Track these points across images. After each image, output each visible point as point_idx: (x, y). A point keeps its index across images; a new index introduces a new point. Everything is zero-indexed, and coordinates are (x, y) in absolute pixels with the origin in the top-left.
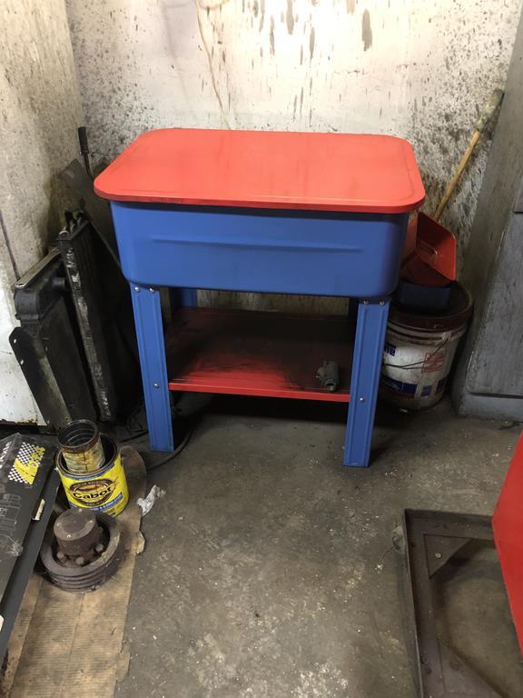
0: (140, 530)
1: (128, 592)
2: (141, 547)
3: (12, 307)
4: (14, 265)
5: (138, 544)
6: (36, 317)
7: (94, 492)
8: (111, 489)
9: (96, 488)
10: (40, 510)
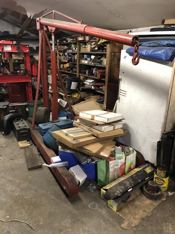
0: (166, 197)
1: (157, 205)
2: (164, 200)
3: (161, 137)
4: (165, 129)
5: (164, 199)
6: (165, 140)
7: (160, 181)
8: (164, 183)
9: (161, 181)
10: (147, 178)
